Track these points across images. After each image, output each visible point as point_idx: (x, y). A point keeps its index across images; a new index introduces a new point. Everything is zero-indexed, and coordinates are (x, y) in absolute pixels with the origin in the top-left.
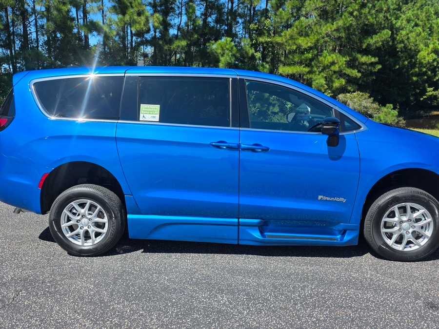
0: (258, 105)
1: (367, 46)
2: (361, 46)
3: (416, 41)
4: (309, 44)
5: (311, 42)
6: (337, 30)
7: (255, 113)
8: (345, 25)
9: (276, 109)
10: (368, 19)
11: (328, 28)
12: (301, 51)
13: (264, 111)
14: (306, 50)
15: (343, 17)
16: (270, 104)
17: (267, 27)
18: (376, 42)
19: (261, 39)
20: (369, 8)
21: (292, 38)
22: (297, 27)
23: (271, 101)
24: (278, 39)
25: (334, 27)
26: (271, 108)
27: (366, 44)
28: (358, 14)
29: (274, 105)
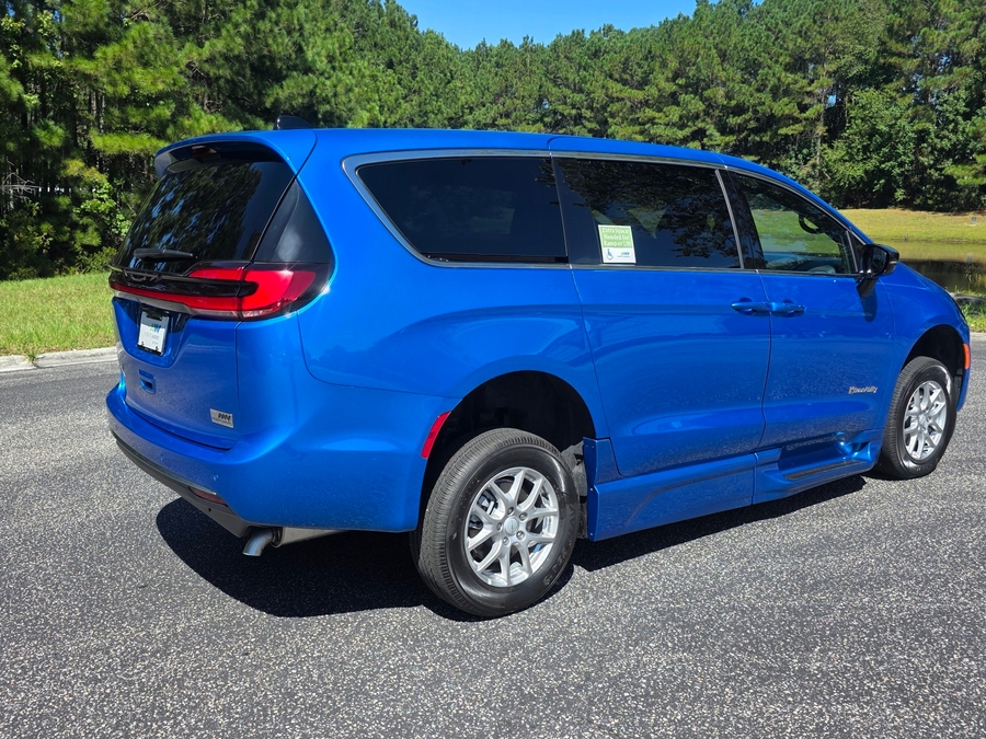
0: (46, 227)
1: (273, 103)
2: (262, 103)
3: (350, 101)
4: (161, 87)
5: (164, 82)
6: (211, 60)
7: (42, 248)
8: (231, 50)
9: (93, 239)
10: (267, 45)
11: (189, 53)
12: (137, 100)
13: (64, 242)
14: (149, 98)
15: (224, 33)
16: (74, 226)
17: (45, 30)
18: (291, 98)
19: (36, 60)
20: (270, 21)
21: (118, 66)
22: (135, 42)
23: (75, 218)
24: (86, 66)
25: (206, 51)
26: (79, 235)
27: (272, 99)
28: (249, 30)
29: (84, 229)
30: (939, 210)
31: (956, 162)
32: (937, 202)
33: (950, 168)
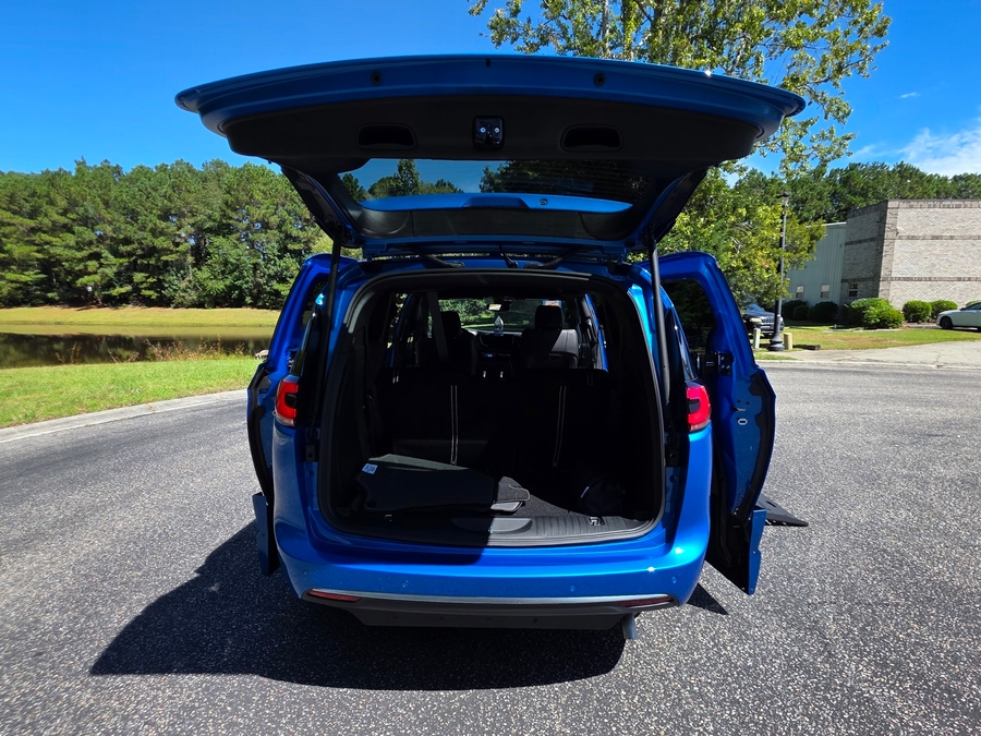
30: (273, 309)
31: (279, 282)
32: (271, 304)
33: (276, 286)
